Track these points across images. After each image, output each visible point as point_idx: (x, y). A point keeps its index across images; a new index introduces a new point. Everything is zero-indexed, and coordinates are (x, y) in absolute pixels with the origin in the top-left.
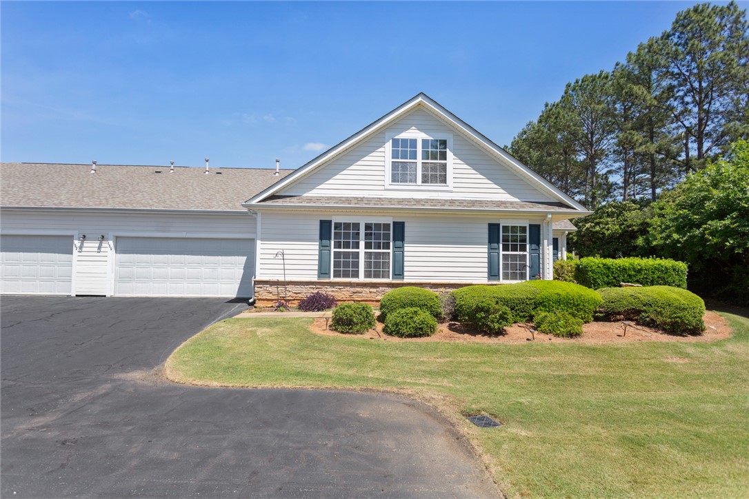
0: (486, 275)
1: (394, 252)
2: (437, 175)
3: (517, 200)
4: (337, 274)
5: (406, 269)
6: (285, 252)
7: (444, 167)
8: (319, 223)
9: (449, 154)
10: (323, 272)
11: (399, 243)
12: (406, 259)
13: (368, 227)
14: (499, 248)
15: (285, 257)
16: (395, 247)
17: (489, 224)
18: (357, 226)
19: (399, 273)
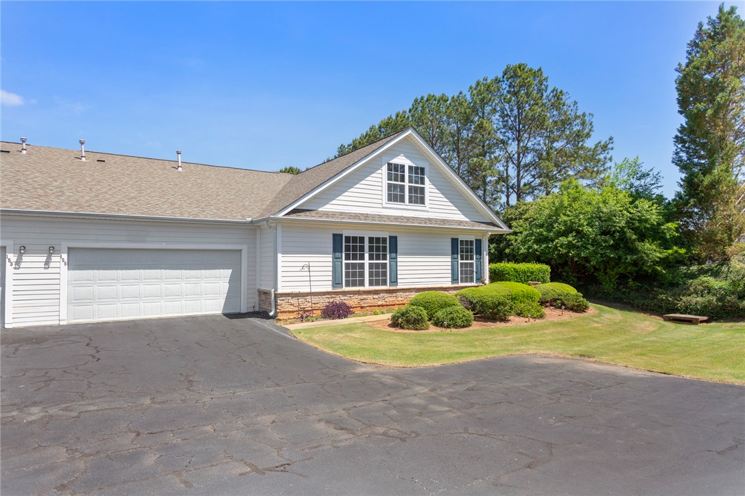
0: (450, 279)
1: (390, 262)
2: (418, 197)
3: (468, 220)
4: (347, 285)
5: (399, 276)
6: (311, 264)
7: (422, 190)
8: (332, 237)
9: (427, 180)
10: (336, 282)
11: (393, 255)
12: (399, 268)
13: (371, 240)
14: (458, 258)
15: (311, 269)
16: (391, 258)
17: (452, 239)
18: (362, 239)
19: (394, 281)
